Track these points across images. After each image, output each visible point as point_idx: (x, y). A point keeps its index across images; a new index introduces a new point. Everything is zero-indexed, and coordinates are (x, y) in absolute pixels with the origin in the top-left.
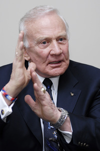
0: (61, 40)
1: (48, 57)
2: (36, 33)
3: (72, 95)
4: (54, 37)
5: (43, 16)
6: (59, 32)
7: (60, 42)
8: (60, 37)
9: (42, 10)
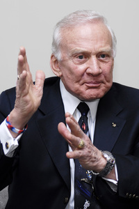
0: (103, 56)
1: (83, 75)
2: (71, 43)
3: (115, 125)
4: (93, 51)
5: (84, 24)
6: (101, 47)
7: (101, 58)
8: (102, 52)
9: (84, 15)
